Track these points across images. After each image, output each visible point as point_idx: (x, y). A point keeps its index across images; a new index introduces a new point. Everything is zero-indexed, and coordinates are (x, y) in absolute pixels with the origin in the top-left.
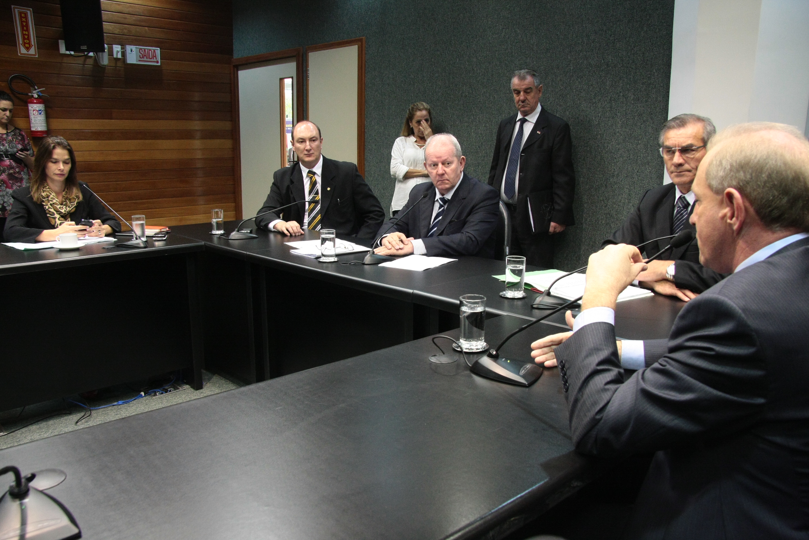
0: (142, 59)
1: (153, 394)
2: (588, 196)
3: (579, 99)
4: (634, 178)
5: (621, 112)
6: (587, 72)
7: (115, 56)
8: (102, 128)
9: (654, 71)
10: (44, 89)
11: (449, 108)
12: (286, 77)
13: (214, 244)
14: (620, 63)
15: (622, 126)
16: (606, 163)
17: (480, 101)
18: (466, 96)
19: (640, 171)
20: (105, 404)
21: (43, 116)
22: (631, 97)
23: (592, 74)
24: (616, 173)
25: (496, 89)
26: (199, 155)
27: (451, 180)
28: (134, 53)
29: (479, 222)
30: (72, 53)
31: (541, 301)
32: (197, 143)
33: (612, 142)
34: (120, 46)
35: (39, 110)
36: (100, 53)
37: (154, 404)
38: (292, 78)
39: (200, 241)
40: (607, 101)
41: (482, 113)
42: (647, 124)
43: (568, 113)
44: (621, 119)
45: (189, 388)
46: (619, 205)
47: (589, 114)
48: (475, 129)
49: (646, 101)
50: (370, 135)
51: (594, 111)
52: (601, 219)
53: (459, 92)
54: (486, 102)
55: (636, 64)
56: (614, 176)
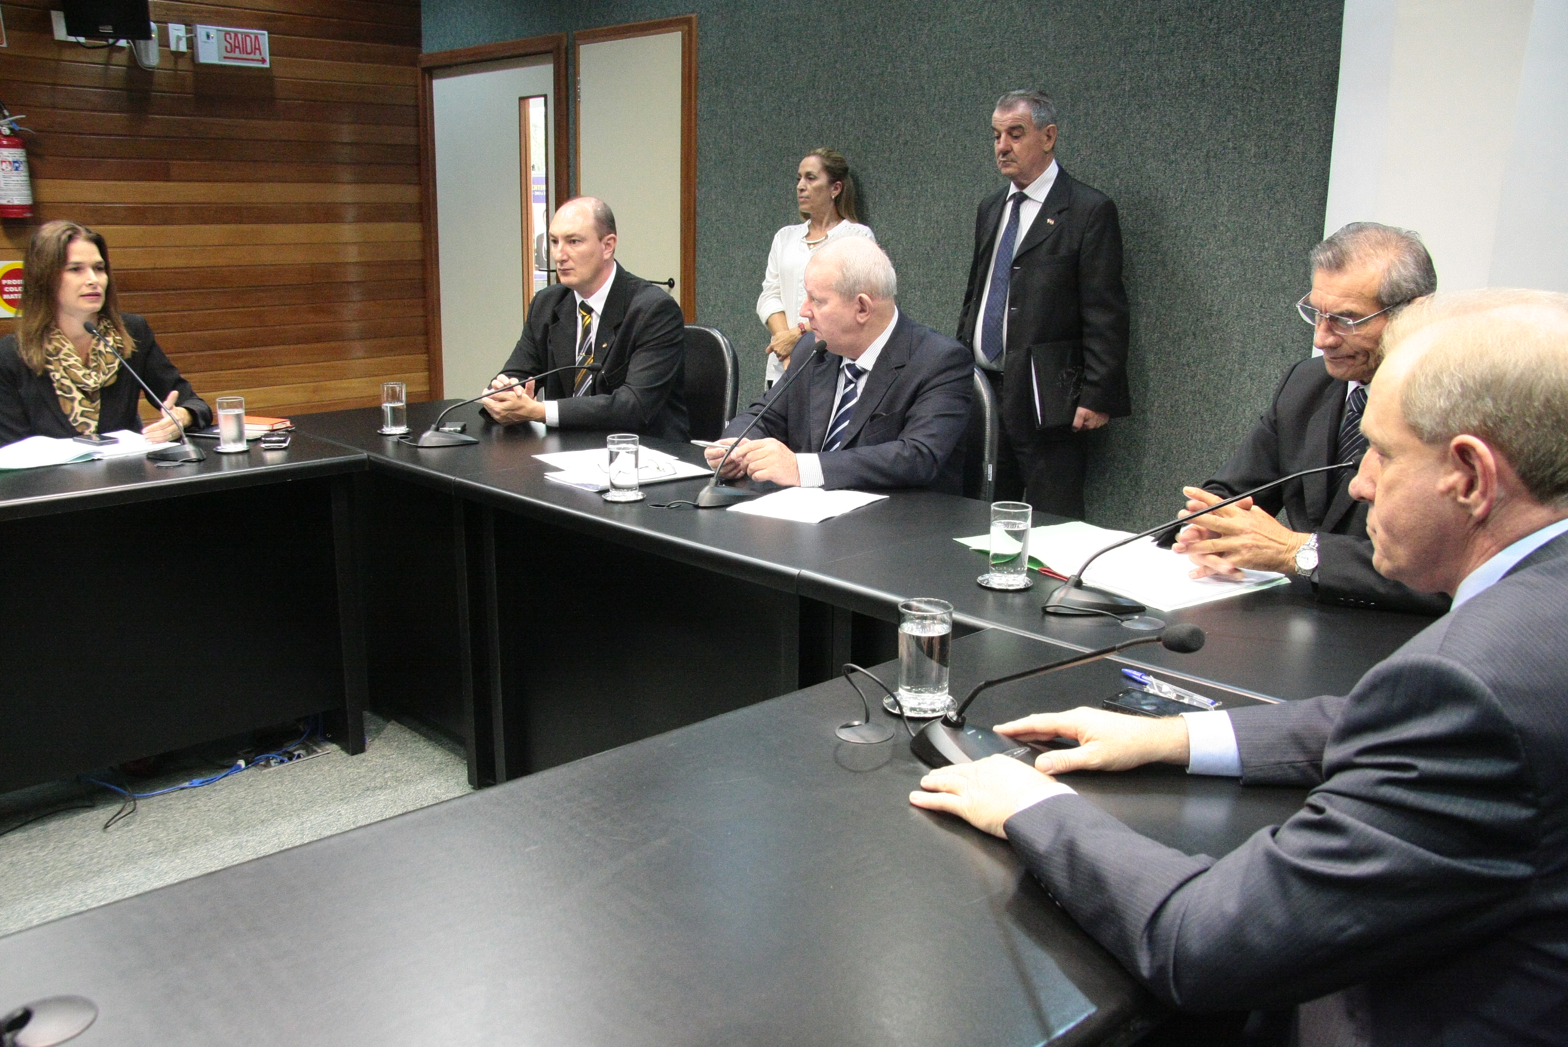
0: (232, 55)
1: (263, 763)
2: (1156, 354)
3: (1141, 154)
4: (1252, 320)
5: (1228, 183)
6: (1160, 97)
7: (173, 48)
8: (148, 200)
9: (1301, 96)
10: (24, 116)
12: (532, 95)
13: (388, 457)
14: (1229, 80)
15: (1230, 212)
16: (1196, 287)
17: (935, 155)
18: (906, 143)
20: (165, 786)
21: (23, 174)
22: (1250, 150)
23: (1170, 100)
24: (1216, 308)
26: (352, 255)
28: (214, 41)
29: (936, 416)
30: (82, 40)
31: (1062, 599)
32: (348, 232)
33: (1210, 243)
34: (183, 27)
35: (15, 162)
36: (142, 42)
37: (266, 785)
38: (545, 96)
39: (359, 450)
40: (1199, 158)
41: (938, 179)
42: (1282, 207)
43: (1117, 181)
44: (1229, 197)
45: (337, 751)
46: (1221, 375)
47: (1162, 185)
48: (925, 212)
49: (1283, 160)
50: (708, 219)
51: (1172, 179)
52: (1184, 403)
53: (892, 133)
54: (947, 157)
55: (1263, 82)
56: (1211, 314)
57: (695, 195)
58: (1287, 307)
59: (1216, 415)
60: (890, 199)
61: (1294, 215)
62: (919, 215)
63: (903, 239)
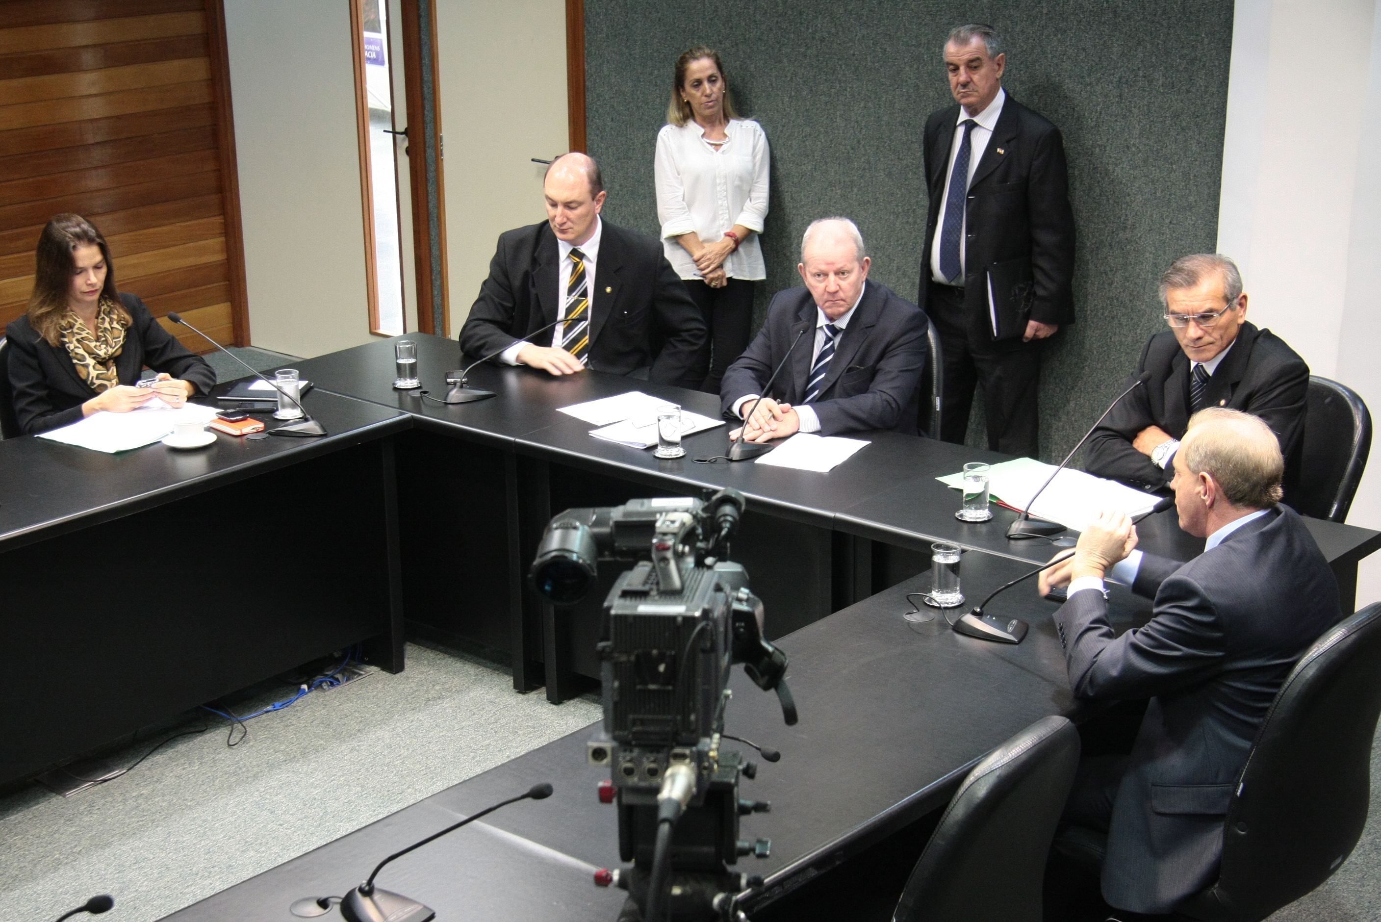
4: (1163, 234)
5: (1139, 107)
6: (1075, 22)
9: (1203, 35)
11: (785, 60)
14: (1138, 13)
15: (1141, 135)
16: (1111, 201)
17: (854, 55)
18: (822, 40)
19: (1175, 222)
22: (1158, 80)
23: (1085, 26)
24: (1130, 222)
25: (889, 32)
27: (848, 300)
29: (900, 372)
33: (1123, 162)
40: (1112, 83)
41: (857, 79)
42: (1187, 134)
44: (1140, 121)
46: (1136, 283)
47: (1079, 105)
48: (844, 111)
49: (1188, 91)
50: (599, 95)
51: (1087, 101)
52: (1103, 308)
53: (808, 29)
54: (866, 58)
55: (1169, 18)
56: (1126, 227)
57: (584, 68)
58: (1194, 224)
59: (1132, 319)
60: (807, 94)
61: (1199, 143)
62: (838, 113)
63: (822, 136)
